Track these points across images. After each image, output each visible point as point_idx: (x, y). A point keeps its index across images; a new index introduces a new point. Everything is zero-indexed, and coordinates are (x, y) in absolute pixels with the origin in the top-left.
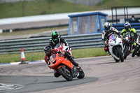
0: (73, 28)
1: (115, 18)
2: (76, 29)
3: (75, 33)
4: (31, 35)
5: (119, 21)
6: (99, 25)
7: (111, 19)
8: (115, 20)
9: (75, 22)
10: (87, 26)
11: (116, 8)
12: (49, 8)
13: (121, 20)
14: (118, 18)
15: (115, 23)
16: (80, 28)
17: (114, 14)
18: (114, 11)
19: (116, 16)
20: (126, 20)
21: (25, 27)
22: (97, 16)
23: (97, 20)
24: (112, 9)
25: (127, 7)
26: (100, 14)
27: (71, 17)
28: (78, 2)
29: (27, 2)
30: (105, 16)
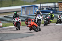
0: (23, 12)
1: (41, 8)
2: (24, 12)
3: (24, 14)
4: (4, 16)
5: (43, 9)
6: (34, 11)
7: (40, 8)
8: (42, 8)
9: (24, 10)
10: (29, 11)
11: (42, 3)
12: (13, 3)
13: (44, 9)
14: (43, 8)
15: (42, 10)
16: (26, 12)
17: (41, 6)
18: (41, 5)
19: (42, 7)
20: (46, 9)
21: (2, 12)
22: (34, 7)
23: (34, 9)
24: (40, 3)
25: (47, 3)
26: (35, 6)
27: (22, 7)
28: (25, 1)
29: (3, 1)
30: (37, 7)
